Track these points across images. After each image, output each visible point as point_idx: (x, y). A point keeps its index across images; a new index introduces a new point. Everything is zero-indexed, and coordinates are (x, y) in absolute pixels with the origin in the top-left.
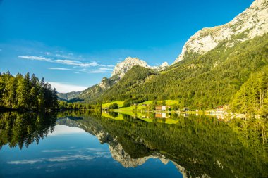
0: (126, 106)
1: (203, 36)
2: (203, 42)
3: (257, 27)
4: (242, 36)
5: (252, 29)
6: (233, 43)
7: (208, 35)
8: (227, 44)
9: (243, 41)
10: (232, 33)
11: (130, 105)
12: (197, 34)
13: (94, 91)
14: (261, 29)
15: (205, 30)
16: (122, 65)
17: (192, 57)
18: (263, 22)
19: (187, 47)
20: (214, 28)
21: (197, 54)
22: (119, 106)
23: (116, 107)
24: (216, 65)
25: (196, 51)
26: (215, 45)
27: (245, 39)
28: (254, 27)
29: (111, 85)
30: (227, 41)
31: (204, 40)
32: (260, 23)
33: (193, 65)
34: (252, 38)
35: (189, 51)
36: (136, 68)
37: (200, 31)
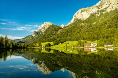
0: (55, 45)
1: (82, 11)
2: (83, 14)
3: (111, 6)
4: (104, 11)
5: (108, 7)
6: (99, 14)
7: (85, 11)
8: (96, 14)
9: (104, 13)
10: (98, 9)
11: (57, 44)
12: (80, 11)
13: (29, 38)
14: (113, 7)
15: (83, 9)
16: (43, 25)
17: (78, 21)
18: (113, 4)
19: (75, 16)
20: (87, 8)
21: (80, 20)
22: (51, 45)
23: (50, 45)
24: (94, 24)
25: (80, 18)
26: (89, 15)
27: (105, 12)
28: (109, 6)
29: (38, 35)
30: (96, 13)
31: (83, 13)
32: (112, 5)
33: (82, 24)
34: (109, 11)
35: (76, 18)
36: (52, 26)
37: (81, 9)
